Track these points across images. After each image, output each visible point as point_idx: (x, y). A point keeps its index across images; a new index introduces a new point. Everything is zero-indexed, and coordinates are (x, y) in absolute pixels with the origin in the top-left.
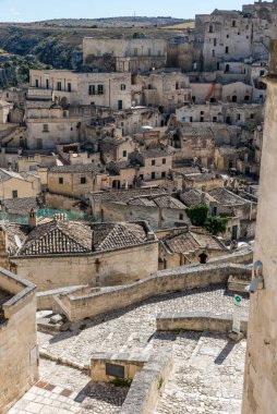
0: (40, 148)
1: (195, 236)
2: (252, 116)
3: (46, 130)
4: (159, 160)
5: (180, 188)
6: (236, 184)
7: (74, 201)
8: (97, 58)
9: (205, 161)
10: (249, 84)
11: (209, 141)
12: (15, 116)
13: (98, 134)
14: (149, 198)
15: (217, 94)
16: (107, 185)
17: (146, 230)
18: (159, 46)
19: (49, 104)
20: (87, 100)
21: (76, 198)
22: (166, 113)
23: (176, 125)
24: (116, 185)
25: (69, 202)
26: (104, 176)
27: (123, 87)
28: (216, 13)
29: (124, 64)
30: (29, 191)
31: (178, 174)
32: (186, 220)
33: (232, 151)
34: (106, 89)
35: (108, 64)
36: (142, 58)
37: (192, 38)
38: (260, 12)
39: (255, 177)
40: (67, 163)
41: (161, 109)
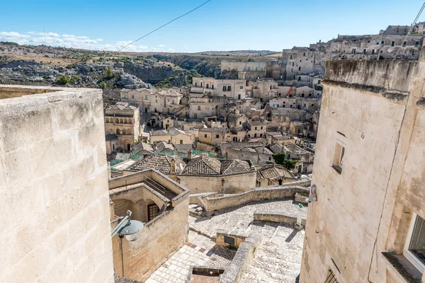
0: (197, 118)
1: (277, 169)
2: (312, 105)
3: (199, 109)
4: (259, 127)
5: (270, 143)
6: (302, 142)
7: (212, 147)
8: (228, 72)
9: (285, 129)
10: (312, 87)
11: (287, 118)
12: (184, 101)
13: (227, 112)
14: (253, 148)
15: (293, 92)
16: (230, 139)
17: (250, 165)
18: (262, 66)
19: (202, 95)
20: (222, 94)
21: (213, 146)
22: (264, 102)
23: (270, 109)
24: (235, 140)
25: (209, 148)
26: (229, 135)
27: (242, 88)
28: (295, 48)
29: (243, 75)
30: (189, 141)
31: (269, 135)
32: (273, 160)
33: (300, 124)
34: (232, 88)
35: (234, 75)
36: (252, 72)
37: (280, 62)
38: (320, 48)
39: (314, 139)
40: (209, 127)
41: (261, 99)
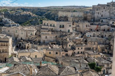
0: (44, 43)
1: (91, 72)
2: (110, 36)
3: (46, 38)
4: (80, 48)
5: (87, 57)
6: (105, 56)
7: (53, 59)
8: (63, 17)
9: (95, 49)
10: (109, 26)
11: (96, 43)
12: (38, 33)
13: (62, 39)
14: (77, 60)
15: (99, 28)
16: (64, 55)
17: (76, 69)
18: (81, 14)
19: (48, 30)
20: (59, 29)
21: (54, 59)
22: (83, 34)
23: (86, 37)
24: (67, 55)
25: (52, 60)
26: (63, 52)
27: (70, 26)
28: (99, 5)
29: (71, 19)
30: (40, 56)
31: (86, 52)
32: (88, 67)
33: (103, 46)
34: (65, 26)
35: (66, 19)
36: (76, 17)
37: (91, 12)
38: (113, 5)
39: (111, 55)
40: (52, 48)
41: (81, 33)
